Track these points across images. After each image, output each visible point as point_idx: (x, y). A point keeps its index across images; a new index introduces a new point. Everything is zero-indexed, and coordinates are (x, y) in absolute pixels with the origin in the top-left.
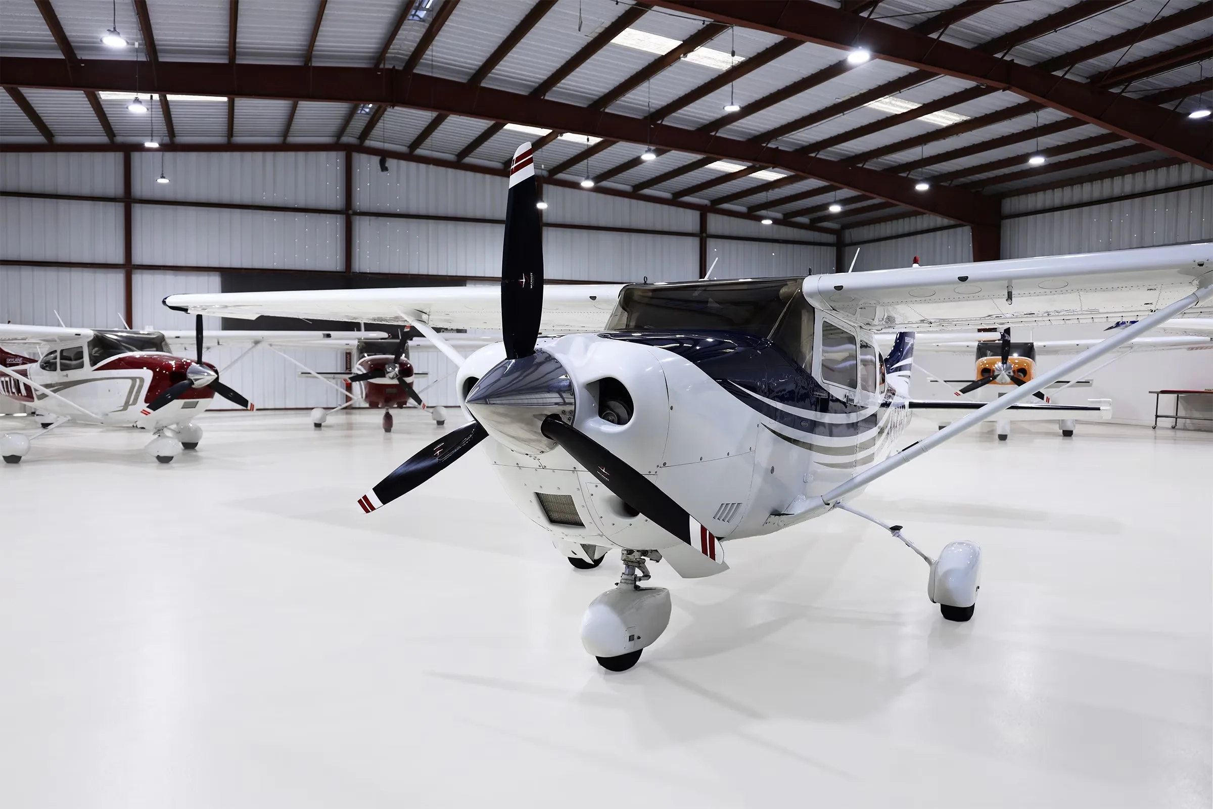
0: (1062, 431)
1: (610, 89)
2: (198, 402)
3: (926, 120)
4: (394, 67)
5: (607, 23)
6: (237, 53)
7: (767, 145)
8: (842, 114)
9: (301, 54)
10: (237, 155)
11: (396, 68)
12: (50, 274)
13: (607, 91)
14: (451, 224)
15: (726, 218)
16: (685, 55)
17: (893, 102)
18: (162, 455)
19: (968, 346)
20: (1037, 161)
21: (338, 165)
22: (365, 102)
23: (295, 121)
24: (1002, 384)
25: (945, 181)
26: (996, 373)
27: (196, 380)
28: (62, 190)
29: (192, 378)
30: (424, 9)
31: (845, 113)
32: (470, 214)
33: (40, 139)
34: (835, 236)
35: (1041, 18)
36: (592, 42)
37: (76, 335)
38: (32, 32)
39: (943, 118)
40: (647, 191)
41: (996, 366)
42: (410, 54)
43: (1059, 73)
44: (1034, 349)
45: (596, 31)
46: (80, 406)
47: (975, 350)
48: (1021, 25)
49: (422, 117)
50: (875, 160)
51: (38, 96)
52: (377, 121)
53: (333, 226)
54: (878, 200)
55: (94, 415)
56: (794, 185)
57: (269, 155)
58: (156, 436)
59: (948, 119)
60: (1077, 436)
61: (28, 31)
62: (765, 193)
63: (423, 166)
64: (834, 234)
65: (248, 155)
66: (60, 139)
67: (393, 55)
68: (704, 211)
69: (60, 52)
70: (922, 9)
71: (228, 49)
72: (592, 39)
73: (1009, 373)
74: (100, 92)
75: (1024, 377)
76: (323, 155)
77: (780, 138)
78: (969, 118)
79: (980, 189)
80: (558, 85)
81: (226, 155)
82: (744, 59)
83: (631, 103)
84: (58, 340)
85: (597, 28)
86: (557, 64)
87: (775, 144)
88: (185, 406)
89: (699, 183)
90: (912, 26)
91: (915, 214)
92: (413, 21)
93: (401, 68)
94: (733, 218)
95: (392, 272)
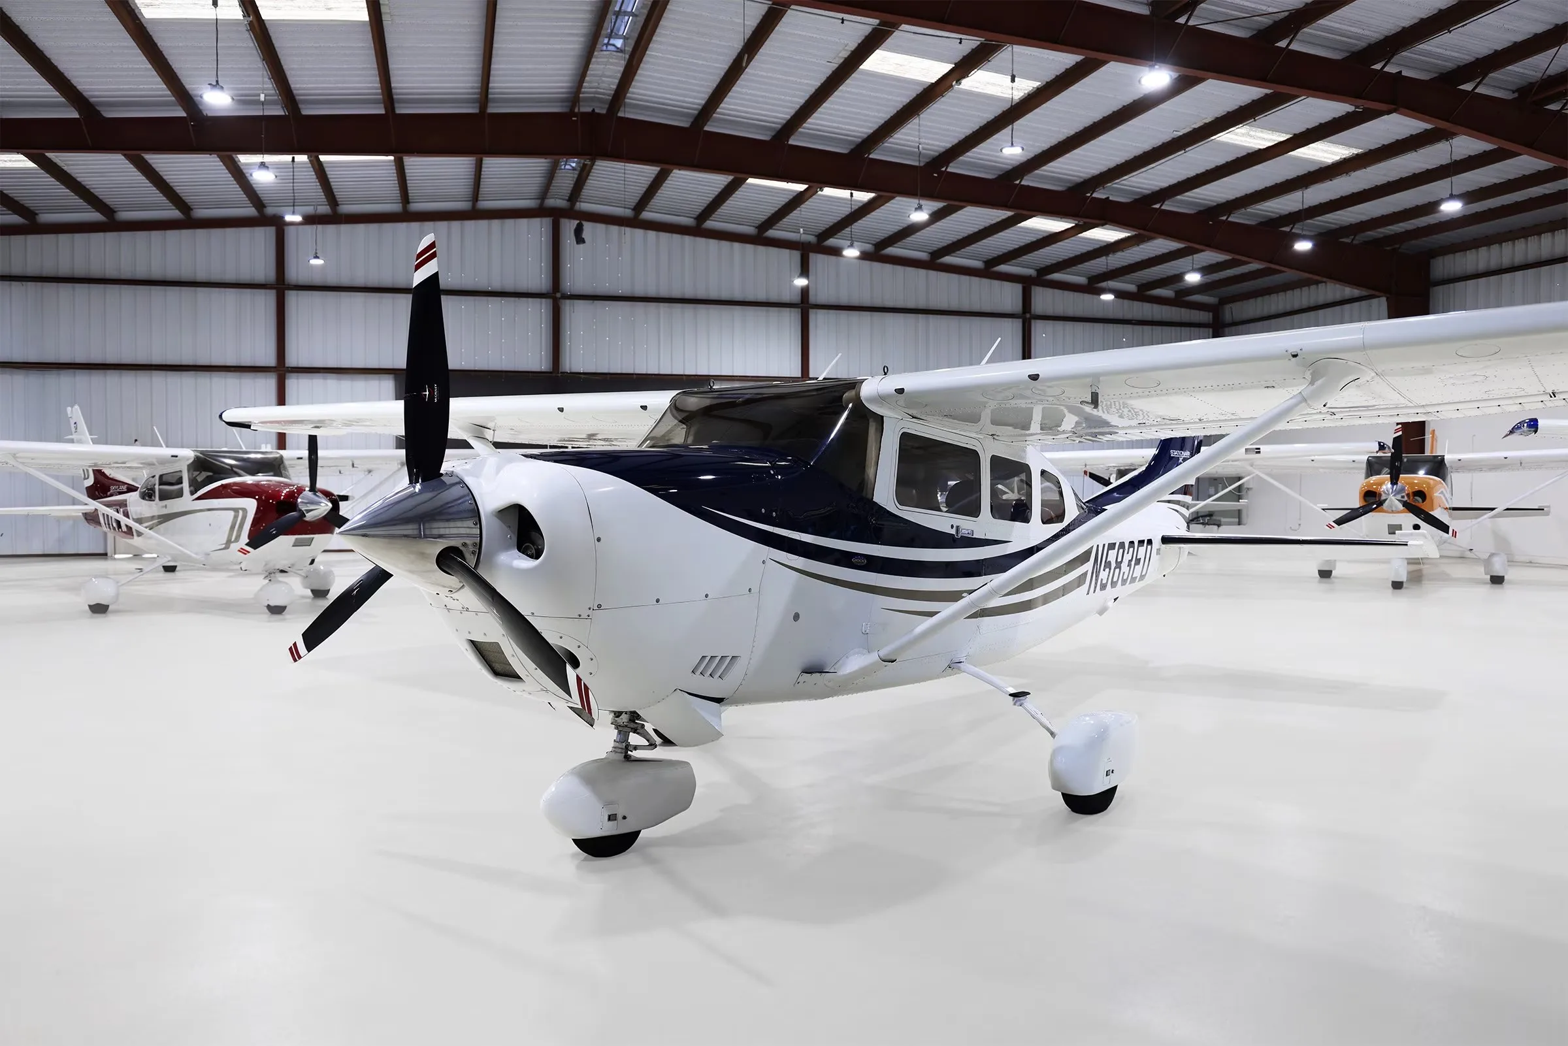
0: (1489, 577)
1: (875, 129)
2: (313, 538)
3: (1299, 155)
4: (593, 110)
5: (853, 45)
6: (395, 100)
7: (1092, 194)
8: (1183, 151)
9: (473, 99)
10: (414, 226)
11: (597, 111)
13: (871, 131)
14: (689, 308)
15: (1058, 292)
16: (958, 81)
17: (1252, 133)
18: (272, 604)
19: (1354, 461)
20: (1452, 207)
21: (543, 235)
22: (567, 157)
23: (484, 182)
24: (1393, 512)
25: (1347, 237)
26: (1383, 498)
27: (308, 511)
29: (303, 509)
30: (618, 37)
31: (1187, 150)
32: (713, 295)
33: (175, 214)
34: (1211, 314)
35: (1430, 15)
36: (837, 69)
37: (172, 456)
38: (145, 87)
39: (1325, 152)
40: (948, 259)
41: (1384, 487)
42: (613, 92)
43: (1468, 87)
44: (1445, 464)
45: (840, 55)
46: (180, 545)
47: (1364, 466)
48: (1403, 25)
49: (642, 174)
50: (1243, 210)
51: (162, 162)
52: (586, 178)
53: (536, 314)
54: (1255, 266)
55: (193, 555)
56: (1141, 246)
57: (457, 224)
58: (267, 581)
59: (1333, 153)
60: (1511, 582)
61: (142, 85)
62: (1104, 257)
63: (652, 234)
64: (1209, 311)
65: (427, 225)
66: (201, 213)
67: (592, 95)
68: (1027, 284)
69: (180, 108)
70: (1262, 10)
71: (381, 97)
72: (837, 66)
73: (1403, 497)
74: (239, 156)
75: (1423, 502)
76: (523, 223)
77: (1109, 184)
78: (1361, 150)
79: (1397, 246)
80: (804, 125)
81: (403, 226)
82: (1040, 83)
83: (904, 145)
84: (157, 464)
85: (840, 52)
86: (800, 100)
87: (1104, 193)
88: (297, 544)
89: (1017, 247)
90: (1255, 32)
91: (1307, 283)
92: (608, 53)
93: (604, 112)
94: (1066, 293)
95: (612, 371)
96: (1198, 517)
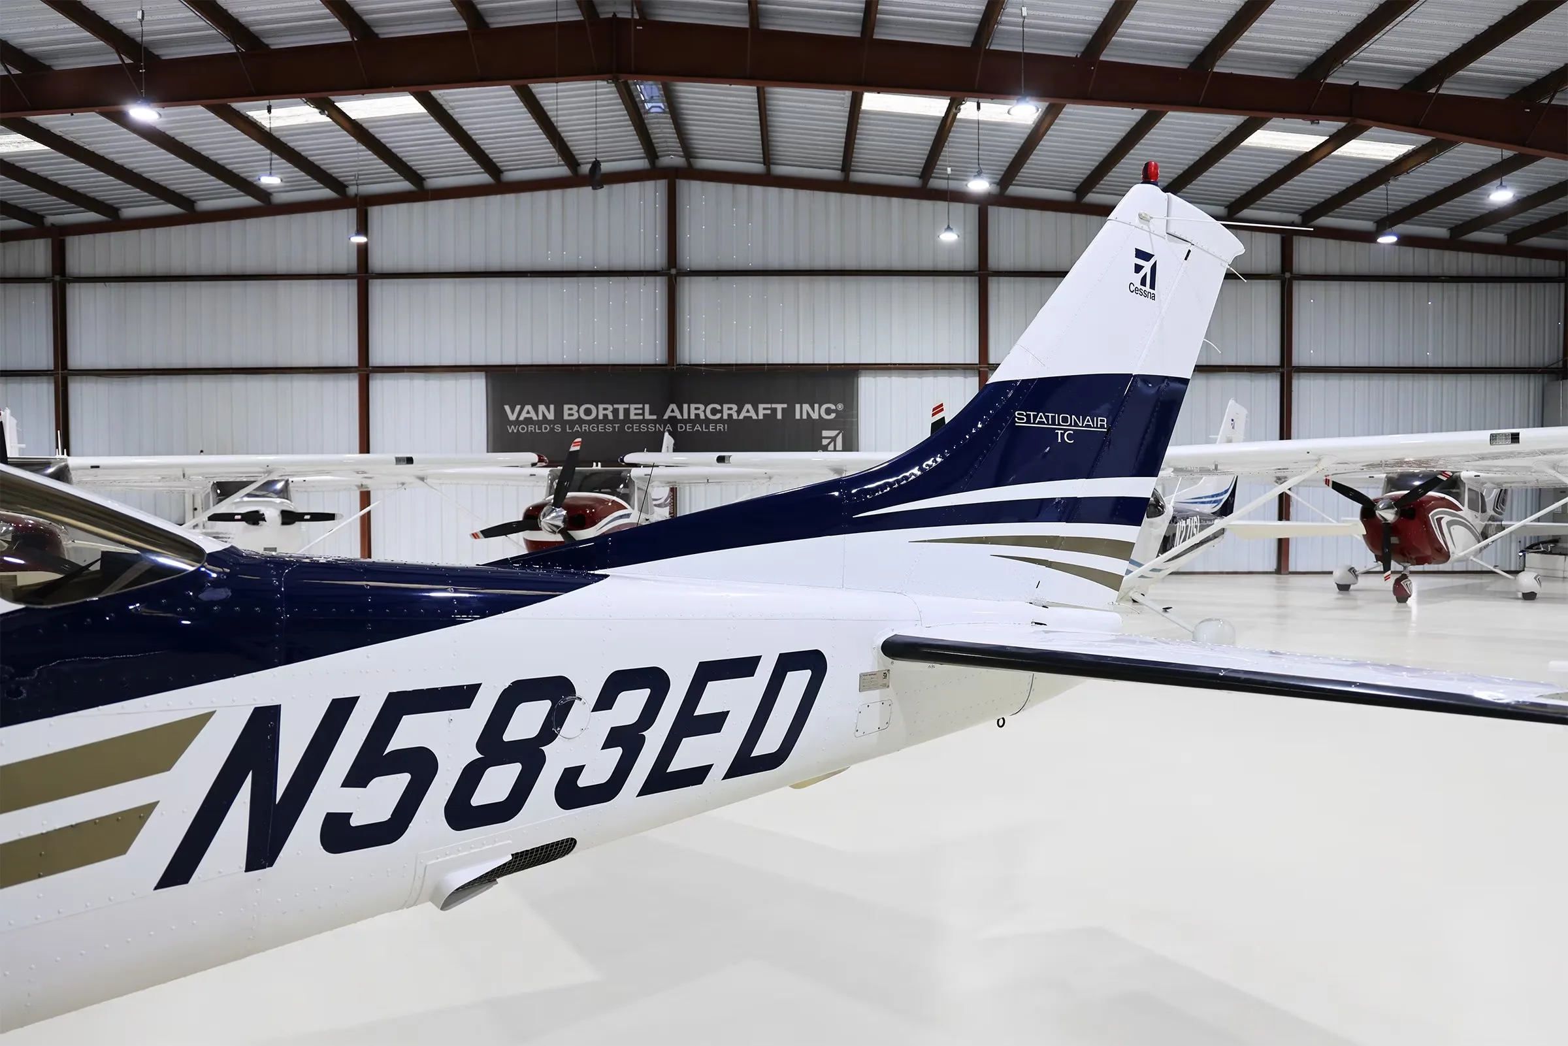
10: (510, 198)
12: (266, 384)
15: (1332, 243)
21: (657, 202)
28: (281, 268)
53: (649, 293)
57: (556, 194)
62: (1383, 186)
65: (525, 197)
68: (1286, 234)
76: (634, 186)
81: (495, 200)
94: (1344, 243)
95: (739, 362)
96: (1538, 544)
